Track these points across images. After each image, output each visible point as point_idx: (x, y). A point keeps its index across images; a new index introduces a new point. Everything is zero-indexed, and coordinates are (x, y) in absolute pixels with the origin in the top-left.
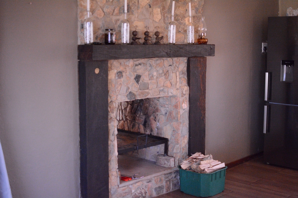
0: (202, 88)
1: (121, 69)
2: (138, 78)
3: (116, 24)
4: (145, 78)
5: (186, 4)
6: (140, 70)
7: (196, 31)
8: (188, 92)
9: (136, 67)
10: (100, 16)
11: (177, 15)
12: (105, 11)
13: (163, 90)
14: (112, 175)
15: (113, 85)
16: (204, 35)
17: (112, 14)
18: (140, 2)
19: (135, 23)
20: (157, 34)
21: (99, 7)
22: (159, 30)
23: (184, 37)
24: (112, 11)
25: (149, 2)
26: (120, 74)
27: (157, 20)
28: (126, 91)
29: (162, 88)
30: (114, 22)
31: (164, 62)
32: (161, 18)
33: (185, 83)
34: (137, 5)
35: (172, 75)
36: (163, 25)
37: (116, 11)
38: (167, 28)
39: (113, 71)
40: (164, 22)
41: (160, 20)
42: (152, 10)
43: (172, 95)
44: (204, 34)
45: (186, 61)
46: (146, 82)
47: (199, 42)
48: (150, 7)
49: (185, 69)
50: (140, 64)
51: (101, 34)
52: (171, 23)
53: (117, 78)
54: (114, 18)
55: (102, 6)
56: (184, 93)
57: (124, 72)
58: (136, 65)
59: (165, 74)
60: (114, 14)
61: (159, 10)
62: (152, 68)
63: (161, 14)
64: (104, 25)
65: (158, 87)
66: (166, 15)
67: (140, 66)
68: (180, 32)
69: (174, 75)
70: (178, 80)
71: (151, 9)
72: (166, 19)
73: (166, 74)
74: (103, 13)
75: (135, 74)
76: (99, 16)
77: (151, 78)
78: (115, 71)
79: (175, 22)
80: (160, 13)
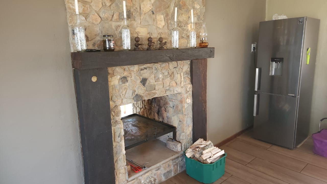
0: (203, 84)
1: (126, 74)
2: (144, 81)
3: (116, 30)
4: (151, 81)
5: (188, 11)
6: (146, 74)
7: (198, 36)
8: (191, 89)
9: (142, 72)
10: (96, 21)
11: (180, 22)
12: (101, 15)
13: (169, 89)
14: (120, 173)
15: (116, 90)
16: (205, 40)
17: (111, 20)
18: (142, 8)
19: (138, 29)
20: (160, 40)
21: (94, 11)
22: (163, 36)
23: (187, 42)
24: (111, 17)
25: (152, 9)
26: (124, 79)
27: (161, 27)
28: (132, 94)
29: (168, 88)
30: (114, 28)
31: (169, 65)
32: (165, 25)
33: (188, 81)
34: (139, 11)
35: (177, 76)
36: (167, 31)
37: (115, 17)
38: (171, 34)
39: (116, 77)
40: (168, 28)
41: (164, 26)
42: (156, 16)
43: (177, 92)
44: (205, 38)
45: (189, 63)
46: (152, 84)
47: (200, 46)
48: (153, 14)
49: (189, 70)
50: (146, 68)
51: (99, 40)
52: (174, 29)
53: (121, 83)
54: (114, 24)
55: (98, 10)
56: (188, 90)
57: (128, 77)
58: (142, 70)
59: (170, 76)
60: (113, 20)
61: (162, 17)
62: (158, 71)
63: (165, 21)
64: (102, 32)
65: (164, 87)
66: (169, 21)
67: (145, 70)
68: (183, 37)
69: (179, 75)
70: (182, 79)
71: (154, 16)
72: (170, 25)
73: (172, 75)
74: (100, 19)
75: (141, 78)
76: (94, 22)
77: (157, 80)
78: (119, 77)
79: (179, 28)
80: (163, 19)
